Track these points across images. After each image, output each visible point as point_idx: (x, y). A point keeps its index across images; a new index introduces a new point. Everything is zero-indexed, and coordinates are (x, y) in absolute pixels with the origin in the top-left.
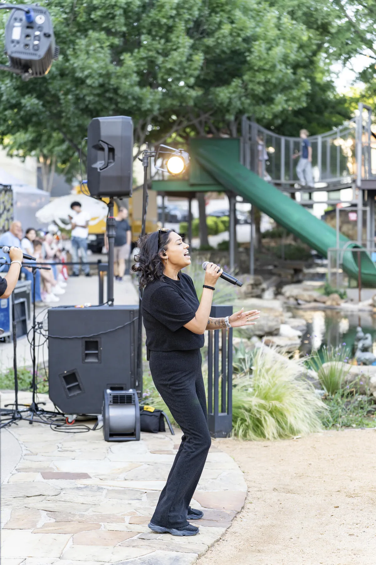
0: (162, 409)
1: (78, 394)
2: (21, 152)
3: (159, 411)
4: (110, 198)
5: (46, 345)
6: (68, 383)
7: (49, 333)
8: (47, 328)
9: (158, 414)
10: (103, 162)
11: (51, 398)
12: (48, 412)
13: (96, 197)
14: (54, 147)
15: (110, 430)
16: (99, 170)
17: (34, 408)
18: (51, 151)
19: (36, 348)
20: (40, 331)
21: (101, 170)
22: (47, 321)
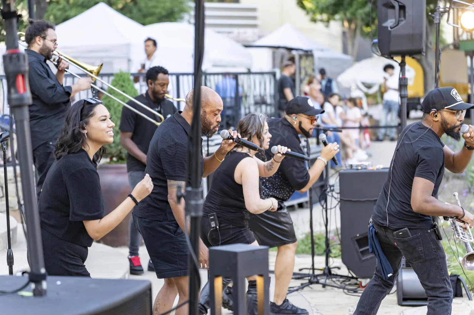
0: (458, 274)
1: (371, 258)
2: (325, 16)
3: (455, 276)
4: (402, 57)
5: (338, 208)
6: (361, 247)
7: (341, 196)
8: (338, 191)
9: (455, 279)
10: (394, 20)
11: (344, 261)
12: (342, 276)
13: (387, 57)
14: (356, 10)
15: (404, 294)
16: (389, 29)
17: (328, 273)
18: (354, 14)
19: (329, 211)
20: (332, 194)
21: (391, 28)
22: (338, 184)
